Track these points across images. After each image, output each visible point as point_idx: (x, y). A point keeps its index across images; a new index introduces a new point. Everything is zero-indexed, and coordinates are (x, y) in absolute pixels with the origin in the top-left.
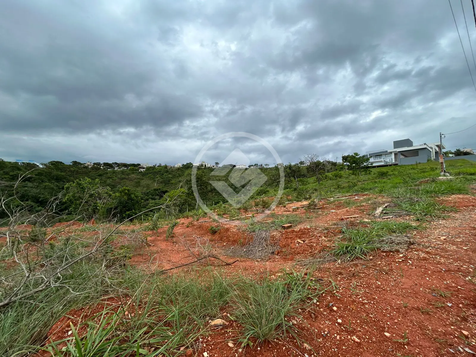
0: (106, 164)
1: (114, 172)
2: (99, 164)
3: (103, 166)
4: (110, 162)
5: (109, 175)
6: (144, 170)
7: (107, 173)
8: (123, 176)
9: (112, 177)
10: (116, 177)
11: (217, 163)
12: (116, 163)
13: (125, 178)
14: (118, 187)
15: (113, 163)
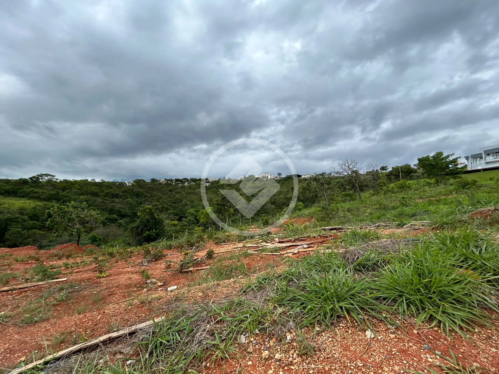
0: (177, 180)
1: (183, 187)
2: (171, 180)
3: (175, 182)
4: (181, 178)
5: (178, 190)
6: (209, 184)
7: (177, 189)
8: (190, 191)
9: (180, 192)
10: (184, 191)
11: (279, 174)
12: (186, 179)
13: (192, 193)
14: (184, 201)
15: (183, 179)
